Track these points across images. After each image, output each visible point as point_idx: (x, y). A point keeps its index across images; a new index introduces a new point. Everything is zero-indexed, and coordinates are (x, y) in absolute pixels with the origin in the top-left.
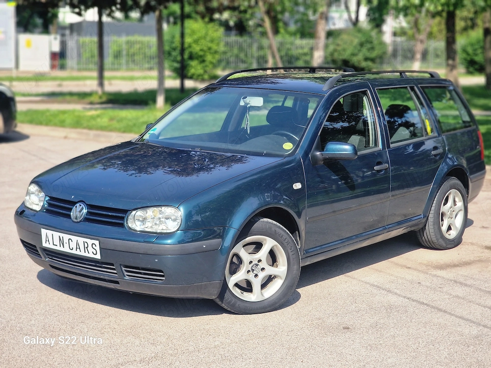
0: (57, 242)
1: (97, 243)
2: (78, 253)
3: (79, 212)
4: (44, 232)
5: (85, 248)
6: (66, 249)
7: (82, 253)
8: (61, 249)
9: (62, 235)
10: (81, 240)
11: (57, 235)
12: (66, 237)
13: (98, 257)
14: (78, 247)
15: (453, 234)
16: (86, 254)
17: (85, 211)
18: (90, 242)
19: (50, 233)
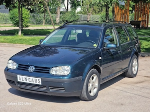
0: (24, 79)
1: (40, 79)
2: (32, 83)
3: (32, 69)
4: (18, 76)
5: (36, 81)
6: (28, 82)
7: (34, 83)
8: (26, 82)
9: (26, 77)
10: (34, 78)
11: (24, 77)
12: (28, 78)
13: (41, 84)
14: (33, 81)
15: (135, 73)
16: (36, 83)
17: (34, 68)
18: (37, 79)
19: (21, 76)
